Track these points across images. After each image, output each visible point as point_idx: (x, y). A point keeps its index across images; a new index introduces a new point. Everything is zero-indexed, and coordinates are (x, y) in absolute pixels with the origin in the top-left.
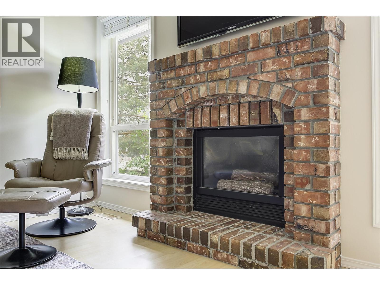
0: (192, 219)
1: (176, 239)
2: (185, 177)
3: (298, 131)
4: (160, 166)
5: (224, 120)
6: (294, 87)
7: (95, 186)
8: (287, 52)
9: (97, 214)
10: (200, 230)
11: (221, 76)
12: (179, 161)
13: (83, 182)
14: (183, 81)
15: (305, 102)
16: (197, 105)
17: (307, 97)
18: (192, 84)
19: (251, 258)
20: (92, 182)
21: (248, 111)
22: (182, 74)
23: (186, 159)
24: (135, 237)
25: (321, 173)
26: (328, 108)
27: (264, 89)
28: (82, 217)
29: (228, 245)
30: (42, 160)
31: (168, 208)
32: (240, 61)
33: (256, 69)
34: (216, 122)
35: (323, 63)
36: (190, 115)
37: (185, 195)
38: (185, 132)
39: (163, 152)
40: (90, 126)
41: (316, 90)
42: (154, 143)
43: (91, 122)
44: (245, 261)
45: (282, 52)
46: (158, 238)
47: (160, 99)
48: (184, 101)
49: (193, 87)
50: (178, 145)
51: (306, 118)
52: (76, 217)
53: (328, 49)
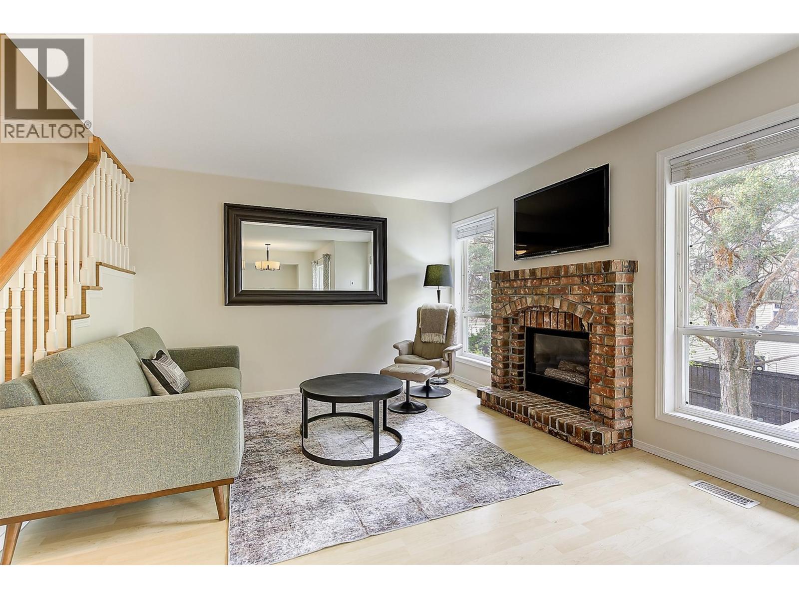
0: (521, 397)
1: (508, 410)
2: (518, 363)
3: (595, 341)
4: (498, 354)
5: (547, 323)
6: (592, 309)
7: (450, 365)
8: (588, 282)
9: (452, 385)
10: (523, 405)
11: (542, 292)
12: (514, 351)
13: (443, 362)
14: (516, 291)
15: (600, 321)
16: (527, 309)
17: (600, 317)
18: (522, 294)
19: (555, 428)
20: (448, 362)
21: (564, 319)
22: (515, 286)
23: (519, 349)
24: (479, 405)
25: (609, 374)
26: (615, 328)
27: (572, 307)
28: (440, 386)
29: (541, 418)
30: (414, 341)
31: (504, 386)
32: (556, 283)
33: (567, 291)
34: (541, 324)
35: (612, 295)
36: (522, 316)
37: (518, 378)
38: (518, 329)
39: (501, 343)
40: (447, 318)
41: (607, 313)
42: (494, 335)
43: (448, 314)
44: (553, 430)
45: (584, 282)
46: (495, 407)
47: (498, 302)
48: (516, 307)
49: (523, 297)
50: (513, 338)
51: (600, 333)
52: (436, 385)
53: (615, 285)
